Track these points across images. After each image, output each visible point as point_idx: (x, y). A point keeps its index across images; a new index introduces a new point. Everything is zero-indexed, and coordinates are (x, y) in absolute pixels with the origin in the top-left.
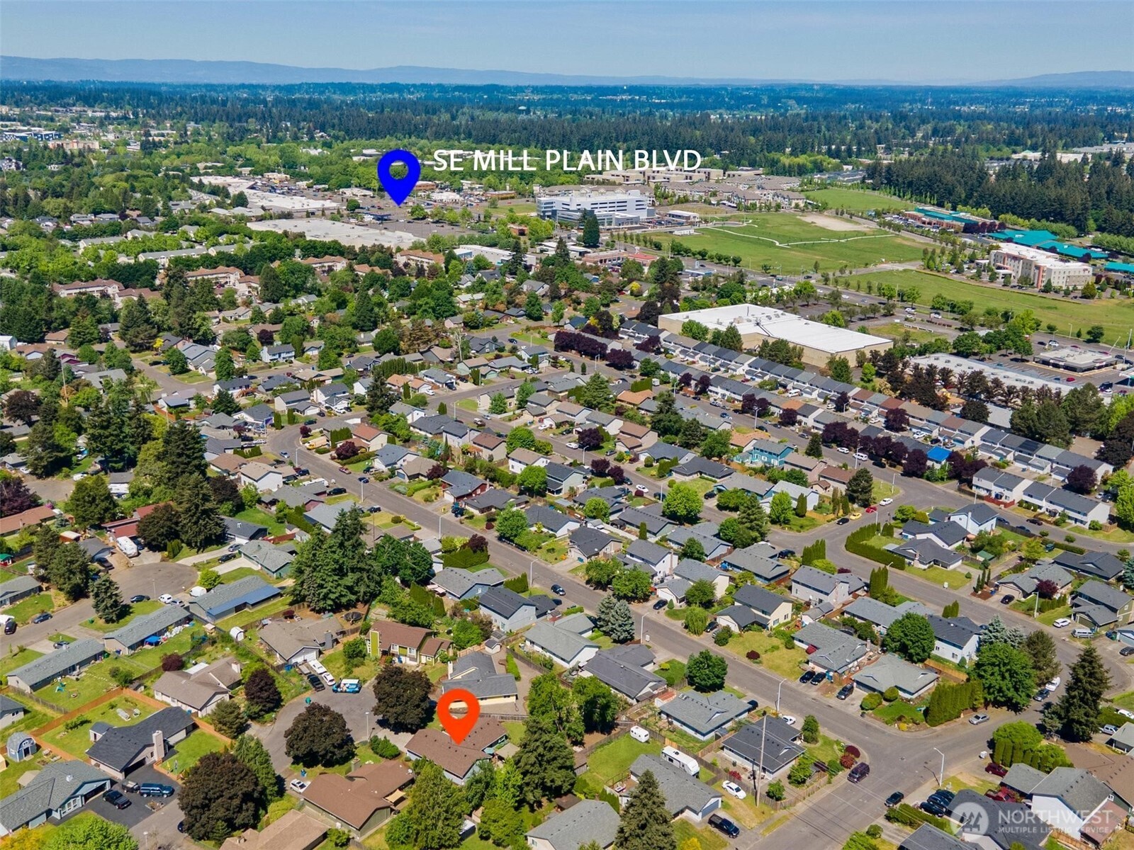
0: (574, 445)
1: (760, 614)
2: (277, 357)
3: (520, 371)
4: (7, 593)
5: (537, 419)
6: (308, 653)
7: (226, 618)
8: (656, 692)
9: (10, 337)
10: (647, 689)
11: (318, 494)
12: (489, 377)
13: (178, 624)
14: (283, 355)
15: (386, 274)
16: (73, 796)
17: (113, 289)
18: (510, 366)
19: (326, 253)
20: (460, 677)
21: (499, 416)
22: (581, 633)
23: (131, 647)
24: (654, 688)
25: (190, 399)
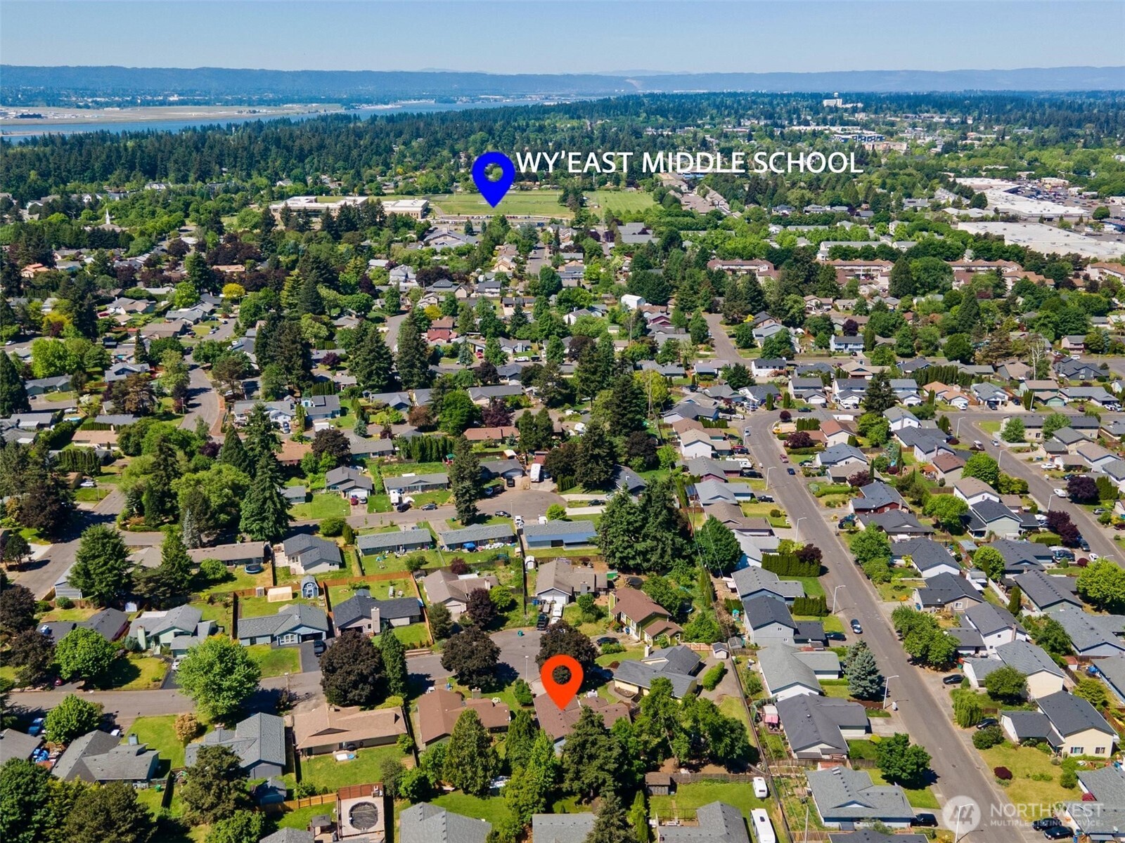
0: (1061, 492)
1: (1057, 732)
2: (843, 347)
3: (1100, 405)
4: (420, 481)
5: (1050, 456)
6: (558, 595)
7: (541, 548)
8: (824, 757)
9: (639, 298)
10: (816, 750)
11: (727, 472)
12: (1050, 404)
13: (501, 540)
14: (850, 346)
15: (1042, 283)
16: (292, 631)
17: (764, 267)
18: (1090, 398)
19: (1001, 257)
20: (650, 663)
21: (1010, 445)
22: (817, 672)
23: (450, 546)
24: (824, 752)
25: (718, 369)
